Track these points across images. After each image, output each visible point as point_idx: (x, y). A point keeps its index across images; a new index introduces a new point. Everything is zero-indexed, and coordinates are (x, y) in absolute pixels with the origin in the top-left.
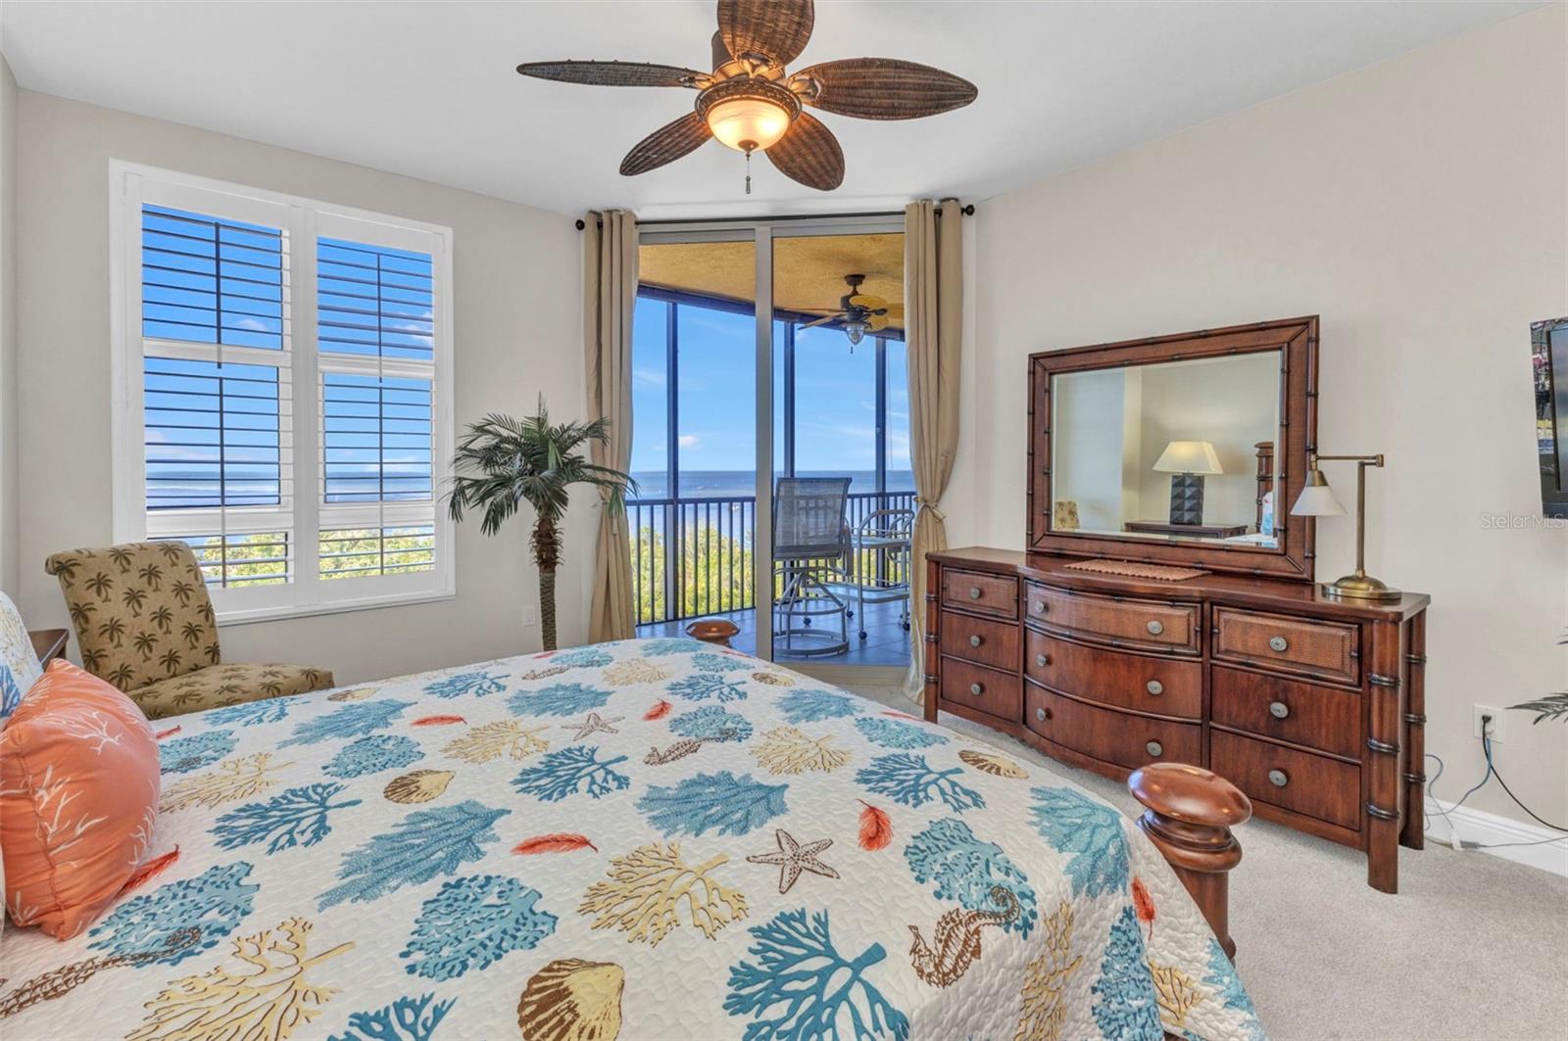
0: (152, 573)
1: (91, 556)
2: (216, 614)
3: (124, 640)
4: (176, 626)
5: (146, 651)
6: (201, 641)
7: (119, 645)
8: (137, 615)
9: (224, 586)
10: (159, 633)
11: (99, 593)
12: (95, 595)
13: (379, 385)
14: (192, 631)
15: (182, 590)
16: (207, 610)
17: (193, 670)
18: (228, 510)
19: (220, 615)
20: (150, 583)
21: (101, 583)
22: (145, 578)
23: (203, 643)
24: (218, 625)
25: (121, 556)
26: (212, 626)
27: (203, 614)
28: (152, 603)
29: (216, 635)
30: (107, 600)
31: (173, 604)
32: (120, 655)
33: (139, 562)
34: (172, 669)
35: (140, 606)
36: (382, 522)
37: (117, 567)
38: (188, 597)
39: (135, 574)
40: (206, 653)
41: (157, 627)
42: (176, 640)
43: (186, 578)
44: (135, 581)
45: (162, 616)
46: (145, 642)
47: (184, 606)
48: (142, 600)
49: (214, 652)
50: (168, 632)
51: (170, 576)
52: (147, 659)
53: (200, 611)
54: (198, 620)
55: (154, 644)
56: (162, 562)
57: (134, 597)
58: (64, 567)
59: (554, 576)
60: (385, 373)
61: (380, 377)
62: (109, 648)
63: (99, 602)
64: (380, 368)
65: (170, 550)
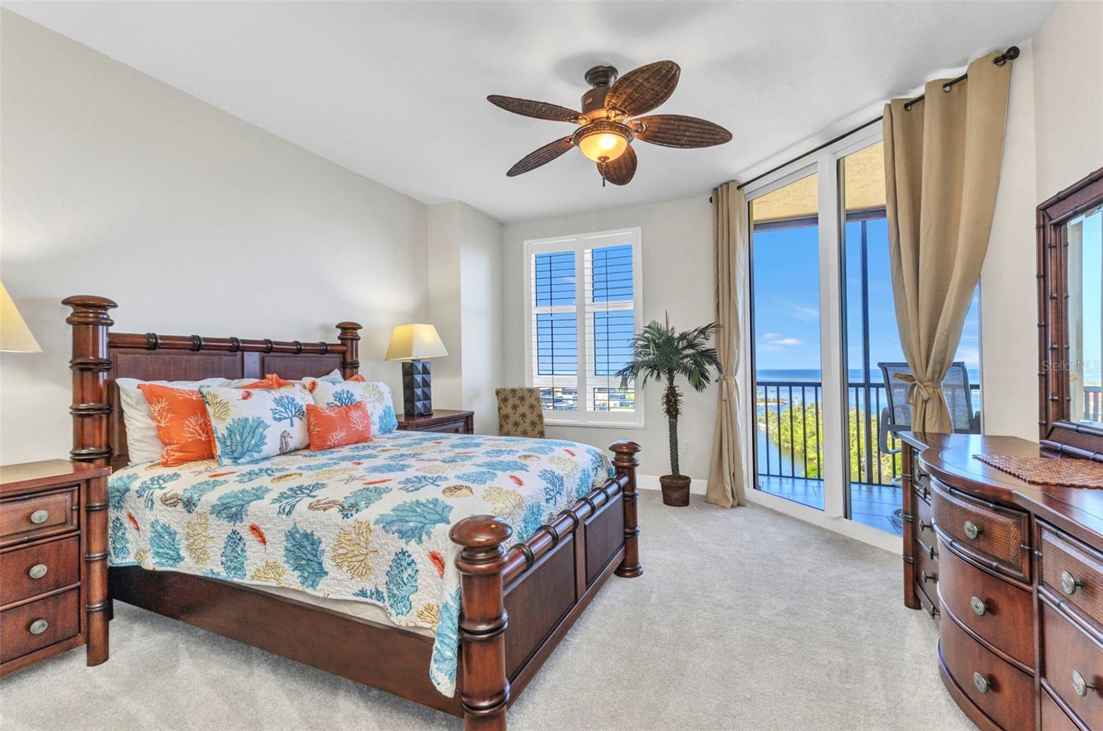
0: (522, 399)
1: (505, 390)
3: (510, 422)
4: (528, 421)
5: (516, 428)
6: (537, 426)
7: (507, 423)
8: (515, 413)
9: (553, 409)
10: (522, 422)
11: (505, 404)
12: (503, 404)
13: (607, 316)
14: (533, 424)
15: (532, 407)
16: (540, 417)
17: (532, 437)
18: (555, 376)
19: (546, 420)
20: (521, 402)
21: (506, 400)
22: (520, 400)
23: (538, 428)
24: (544, 424)
25: (513, 391)
26: (542, 423)
28: (521, 410)
29: (543, 427)
30: (506, 406)
31: (528, 412)
32: (507, 427)
33: (519, 394)
35: (517, 410)
37: (511, 395)
38: (534, 410)
39: (517, 398)
40: (539, 432)
41: (521, 419)
42: (527, 425)
43: (535, 403)
44: (516, 401)
45: (523, 416)
46: (516, 424)
47: (532, 413)
48: (517, 408)
49: (542, 433)
50: (525, 422)
51: (529, 401)
52: (516, 431)
53: (537, 416)
54: (536, 419)
55: (519, 425)
56: (527, 395)
57: (515, 407)
58: (498, 393)
59: (677, 421)
60: (610, 309)
61: (608, 312)
62: (504, 423)
63: (503, 408)
64: (608, 308)
65: (531, 391)
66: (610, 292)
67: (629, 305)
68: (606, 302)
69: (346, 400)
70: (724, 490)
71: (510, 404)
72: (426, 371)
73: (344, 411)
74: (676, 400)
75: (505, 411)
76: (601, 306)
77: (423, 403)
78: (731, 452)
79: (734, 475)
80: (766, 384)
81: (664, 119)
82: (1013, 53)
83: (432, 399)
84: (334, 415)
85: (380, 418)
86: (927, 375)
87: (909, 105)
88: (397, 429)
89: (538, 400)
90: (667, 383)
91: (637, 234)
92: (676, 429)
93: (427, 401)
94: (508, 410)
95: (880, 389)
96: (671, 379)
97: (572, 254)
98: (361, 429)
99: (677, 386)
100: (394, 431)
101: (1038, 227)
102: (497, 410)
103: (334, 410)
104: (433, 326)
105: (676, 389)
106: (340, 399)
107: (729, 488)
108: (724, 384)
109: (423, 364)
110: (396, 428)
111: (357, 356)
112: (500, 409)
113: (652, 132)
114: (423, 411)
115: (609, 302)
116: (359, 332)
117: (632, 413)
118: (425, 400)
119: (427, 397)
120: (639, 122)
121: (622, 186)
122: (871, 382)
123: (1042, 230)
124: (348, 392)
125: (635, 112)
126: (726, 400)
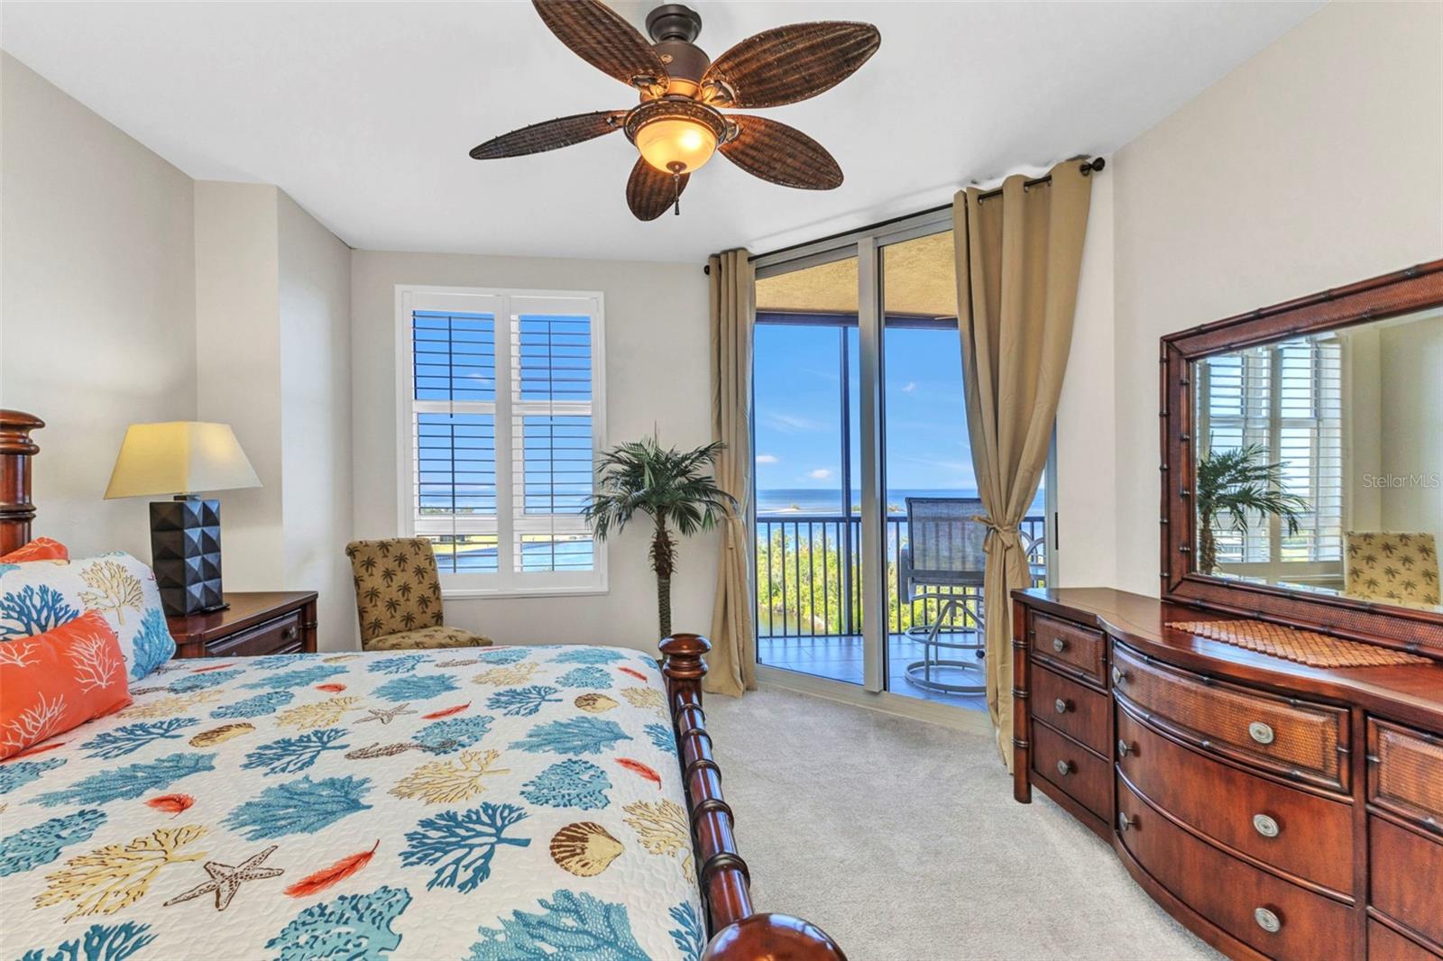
0: (401, 559)
1: (367, 545)
2: (442, 591)
3: (379, 603)
4: (414, 597)
5: (393, 611)
6: (429, 608)
7: (376, 605)
8: (389, 586)
9: (455, 571)
10: (402, 600)
11: (367, 570)
12: (364, 571)
13: (550, 423)
14: (424, 601)
15: (420, 572)
16: (436, 587)
17: (422, 628)
19: (445, 592)
20: (400, 566)
21: (369, 563)
22: (397, 562)
23: (432, 609)
24: (442, 599)
25: (384, 546)
26: (438, 598)
27: (432, 589)
28: (400, 579)
29: (440, 605)
30: (372, 575)
31: (413, 581)
32: (376, 612)
33: (394, 551)
34: (409, 625)
35: (392, 581)
36: (553, 530)
37: (380, 554)
38: (423, 577)
39: (391, 559)
40: (433, 617)
41: (401, 596)
42: (412, 606)
43: (425, 564)
44: (390, 563)
45: (405, 589)
46: (392, 605)
47: (420, 583)
48: (393, 577)
49: (438, 618)
50: (408, 600)
51: (414, 561)
52: (393, 617)
53: (430, 588)
54: (428, 593)
55: (398, 607)
56: (409, 552)
57: (388, 574)
58: (352, 551)
59: (669, 583)
60: (554, 413)
61: (551, 417)
62: (369, 606)
63: (366, 576)
64: (551, 410)
65: (416, 544)
66: (556, 386)
67: (582, 407)
68: (549, 401)
69: (39, 612)
70: (732, 671)
71: (378, 571)
72: (210, 518)
73: (52, 648)
74: (670, 551)
75: (369, 584)
76: (541, 408)
77: (205, 586)
78: (739, 617)
79: (743, 650)
80: (769, 520)
81: (771, 127)
82: (1099, 165)
83: (223, 576)
84: (21, 664)
85: (135, 642)
86: (1008, 517)
87: (983, 197)
88: (173, 658)
89: (430, 559)
90: (655, 526)
91: (598, 302)
92: (669, 594)
93: (213, 581)
94: (375, 581)
95: (901, 524)
96: (661, 522)
97: (491, 319)
98: (104, 685)
99: (670, 531)
100: (171, 664)
101: (1162, 361)
102: (353, 582)
103: (20, 651)
104: (227, 427)
105: (669, 534)
106: (23, 613)
107: (737, 669)
108: (730, 525)
109: (204, 504)
110: (171, 656)
111: (27, 489)
112: (358, 581)
113: (744, 143)
114: (203, 602)
115: (553, 401)
116: (34, 435)
117: (589, 572)
118: (206, 580)
119: (213, 572)
120: (733, 122)
121: (643, 222)
122: (852, 516)
123: (1165, 364)
124: (44, 590)
125: (744, 101)
126: (731, 549)
